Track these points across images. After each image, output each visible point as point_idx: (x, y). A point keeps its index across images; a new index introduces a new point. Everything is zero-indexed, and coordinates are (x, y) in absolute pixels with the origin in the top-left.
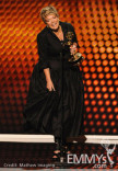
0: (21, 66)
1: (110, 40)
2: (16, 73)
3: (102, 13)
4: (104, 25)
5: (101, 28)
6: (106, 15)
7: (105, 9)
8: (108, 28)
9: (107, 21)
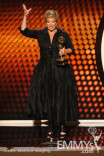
0: (17, 66)
1: (88, 44)
2: (13, 71)
3: (81, 23)
4: (83, 32)
5: (81, 34)
6: (84, 24)
7: (84, 20)
8: (87, 34)
9: (85, 29)
